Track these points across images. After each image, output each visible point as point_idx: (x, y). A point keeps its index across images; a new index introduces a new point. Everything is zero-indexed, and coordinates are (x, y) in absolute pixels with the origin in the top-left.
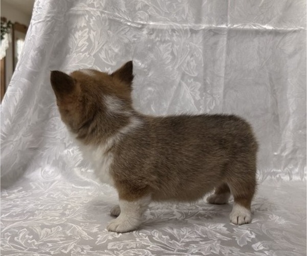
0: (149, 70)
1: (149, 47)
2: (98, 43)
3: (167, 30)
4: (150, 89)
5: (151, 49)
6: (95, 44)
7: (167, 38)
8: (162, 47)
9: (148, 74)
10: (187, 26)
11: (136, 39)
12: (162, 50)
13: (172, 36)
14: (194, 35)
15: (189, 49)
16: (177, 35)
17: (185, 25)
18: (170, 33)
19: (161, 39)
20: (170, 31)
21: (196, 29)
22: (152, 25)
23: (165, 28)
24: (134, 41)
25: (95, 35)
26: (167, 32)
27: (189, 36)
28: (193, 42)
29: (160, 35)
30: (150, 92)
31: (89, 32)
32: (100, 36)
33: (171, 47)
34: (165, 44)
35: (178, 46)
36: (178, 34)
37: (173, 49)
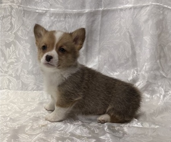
2: (16, 25)
3: (62, 14)
6: (15, 26)
12: (58, 26)
19: (58, 19)
22: (52, 10)
23: (61, 12)
25: (14, 20)
31: (11, 19)
32: (18, 21)
34: (60, 23)
37: (66, 26)
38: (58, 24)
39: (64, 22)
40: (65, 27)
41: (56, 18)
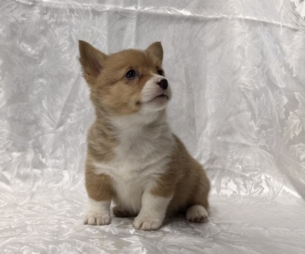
0: (41, 57)
1: (42, 30)
3: (63, 9)
4: (41, 80)
5: (44, 33)
7: (64, 20)
8: (58, 31)
9: (40, 63)
10: (89, 6)
11: (25, 19)
12: (57, 33)
13: (70, 17)
14: (97, 17)
15: (90, 35)
16: (76, 17)
17: (85, 4)
18: (68, 14)
19: (56, 21)
20: (68, 11)
21: (100, 10)
23: (62, 7)
24: (23, 21)
26: (64, 12)
27: (91, 17)
28: (95, 26)
29: (56, 16)
30: (42, 84)
33: (69, 31)
34: (61, 27)
35: (78, 30)
36: (78, 15)
37: (72, 33)
38: (57, 28)
39: (69, 26)
40: (70, 36)
41: (54, 18)
